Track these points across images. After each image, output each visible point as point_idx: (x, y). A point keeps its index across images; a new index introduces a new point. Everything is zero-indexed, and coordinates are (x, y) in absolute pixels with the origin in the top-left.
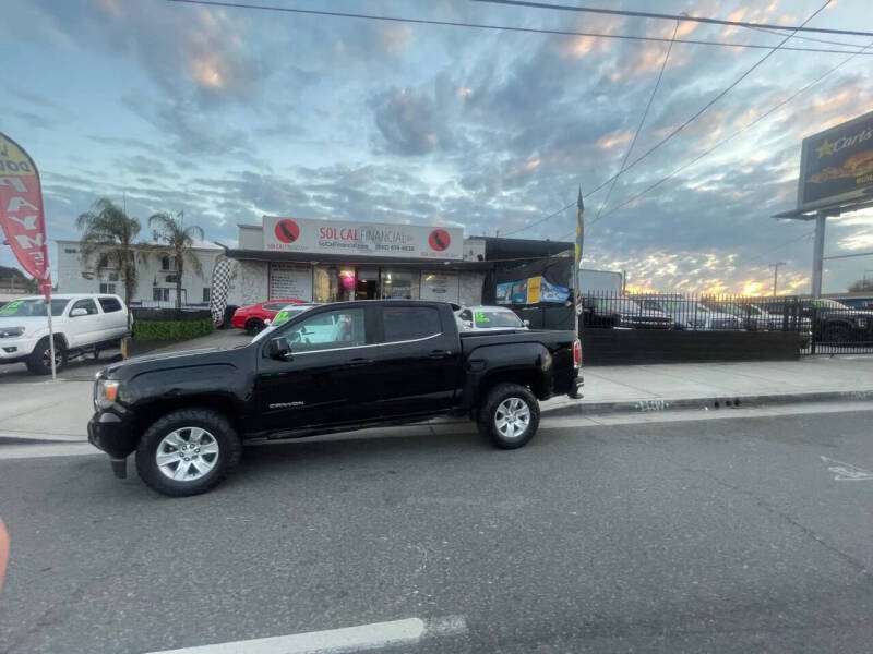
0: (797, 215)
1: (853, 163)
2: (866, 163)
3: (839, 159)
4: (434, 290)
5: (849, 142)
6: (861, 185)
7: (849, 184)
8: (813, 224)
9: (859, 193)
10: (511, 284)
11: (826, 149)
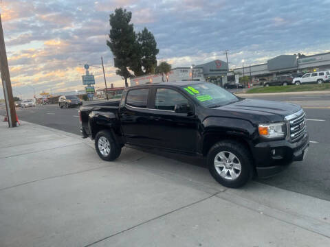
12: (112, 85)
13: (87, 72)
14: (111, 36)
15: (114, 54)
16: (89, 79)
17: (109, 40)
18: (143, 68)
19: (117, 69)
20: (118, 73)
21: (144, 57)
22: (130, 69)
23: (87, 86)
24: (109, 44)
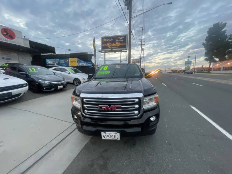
0: (101, 52)
1: (108, 44)
2: (110, 45)
3: (106, 43)
4: (3, 58)
5: (108, 40)
6: (110, 48)
7: (107, 48)
8: (104, 53)
9: (110, 50)
10: (58, 60)
11: (105, 40)
12: (202, 66)
13: (188, 60)
14: (206, 40)
15: (206, 50)
16: (188, 63)
17: (205, 42)
18: (227, 56)
19: (206, 57)
20: (206, 60)
21: (230, 49)
22: (215, 57)
23: (187, 66)
24: (204, 44)
